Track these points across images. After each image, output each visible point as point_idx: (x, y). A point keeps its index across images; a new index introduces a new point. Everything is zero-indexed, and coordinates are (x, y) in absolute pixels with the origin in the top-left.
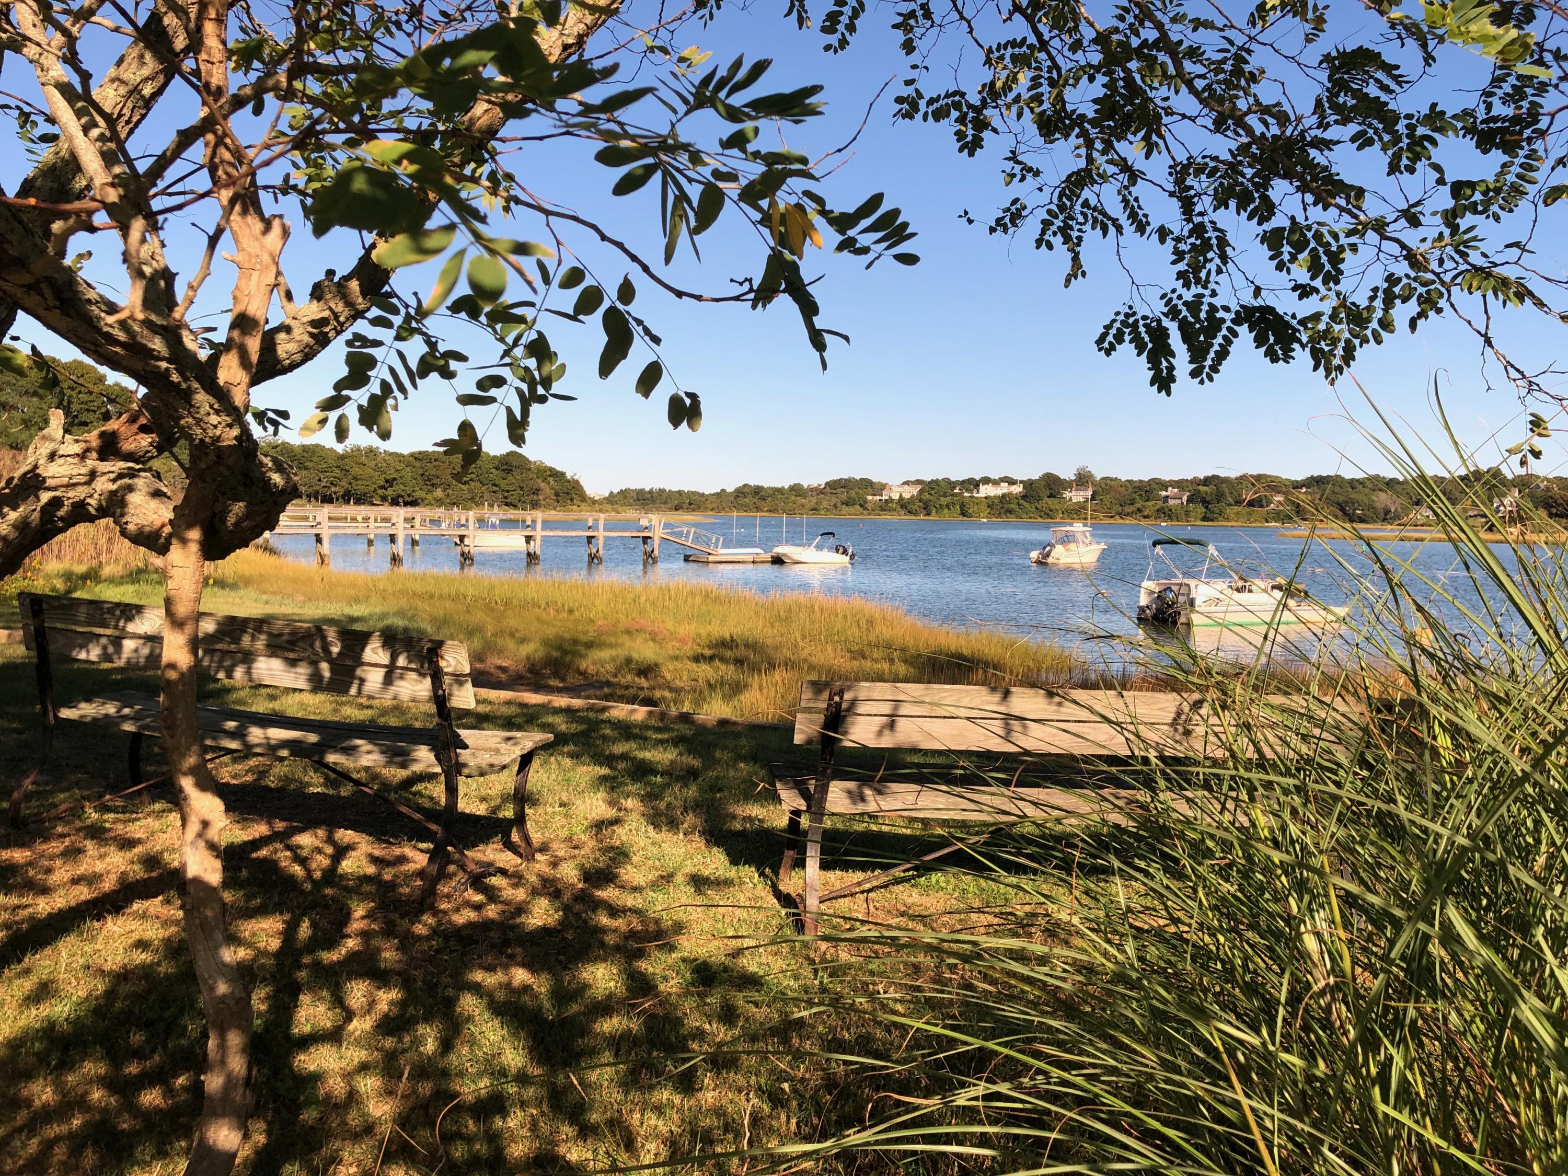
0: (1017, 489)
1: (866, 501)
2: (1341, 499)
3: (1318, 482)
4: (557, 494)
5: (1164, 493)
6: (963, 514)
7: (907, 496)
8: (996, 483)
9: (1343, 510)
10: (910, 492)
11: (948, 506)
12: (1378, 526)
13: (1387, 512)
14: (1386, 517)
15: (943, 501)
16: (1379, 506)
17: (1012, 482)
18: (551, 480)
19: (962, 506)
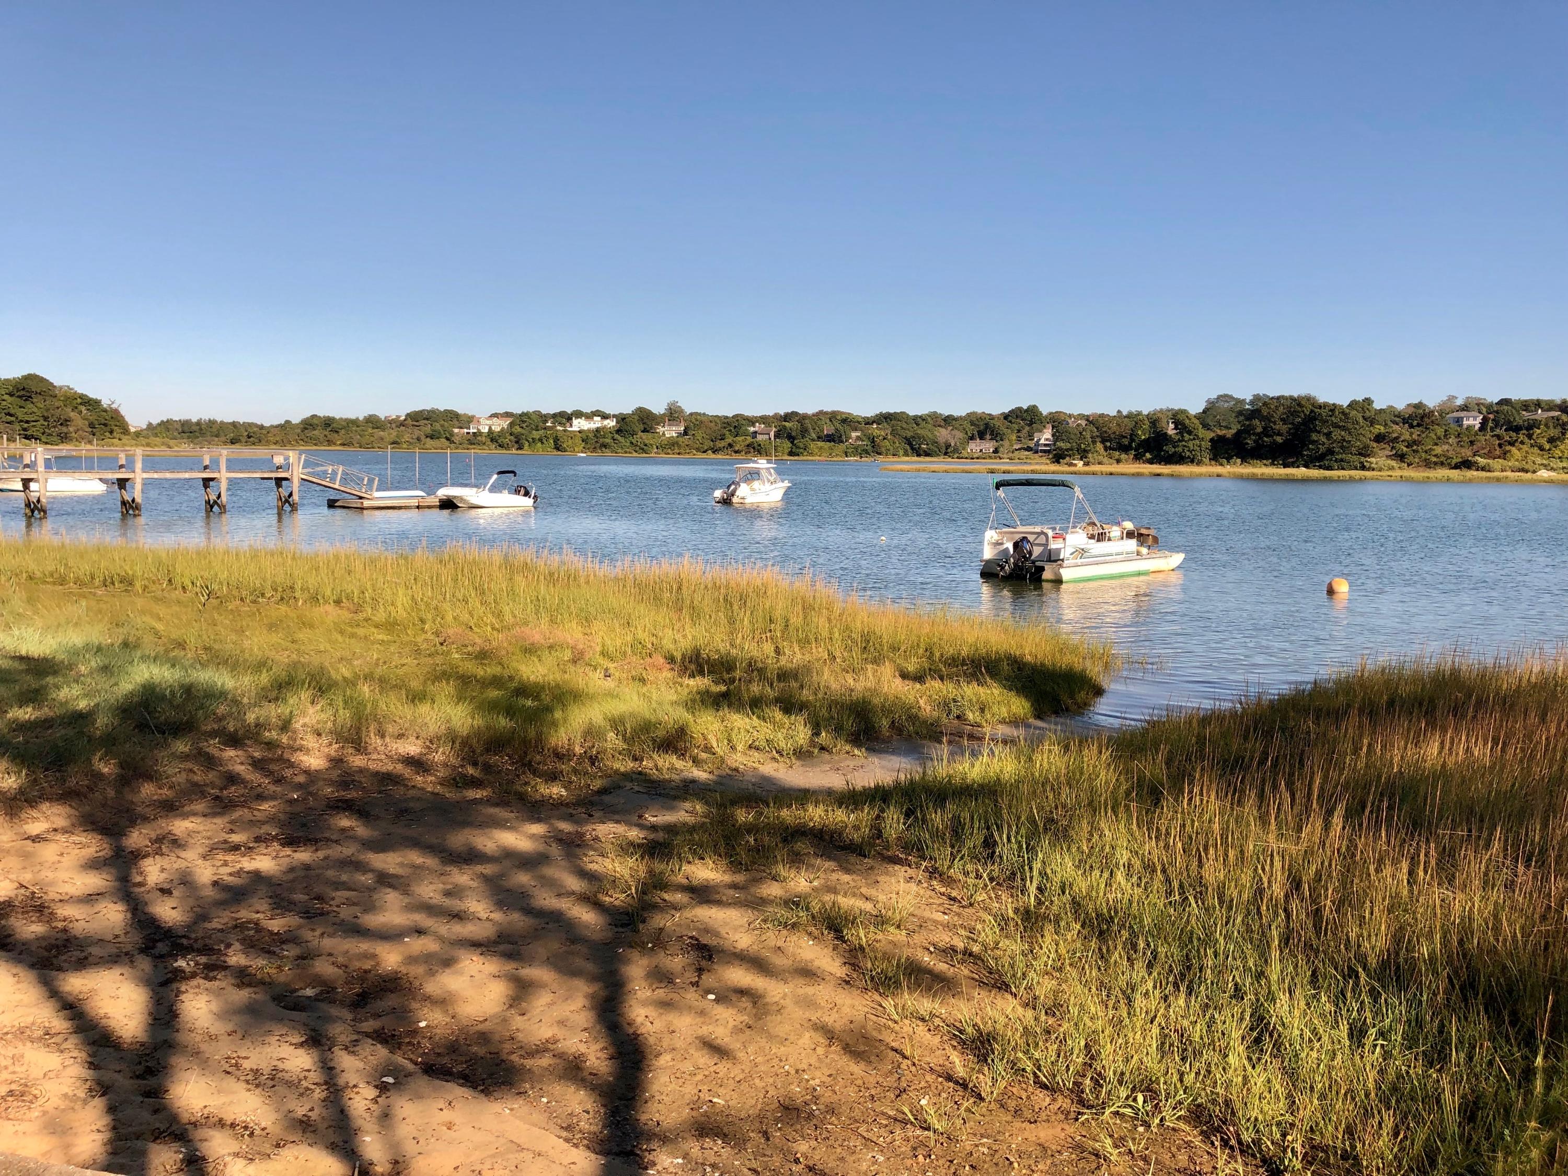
0: (611, 423)
1: (452, 434)
2: (909, 434)
3: (886, 418)
4: (92, 425)
5: (752, 429)
6: (558, 448)
7: (496, 429)
8: (589, 416)
9: (910, 444)
10: (499, 425)
11: (541, 440)
12: (941, 459)
13: (948, 446)
14: (947, 451)
15: (536, 435)
16: (941, 440)
17: (605, 417)
18: (83, 408)
19: (556, 440)
